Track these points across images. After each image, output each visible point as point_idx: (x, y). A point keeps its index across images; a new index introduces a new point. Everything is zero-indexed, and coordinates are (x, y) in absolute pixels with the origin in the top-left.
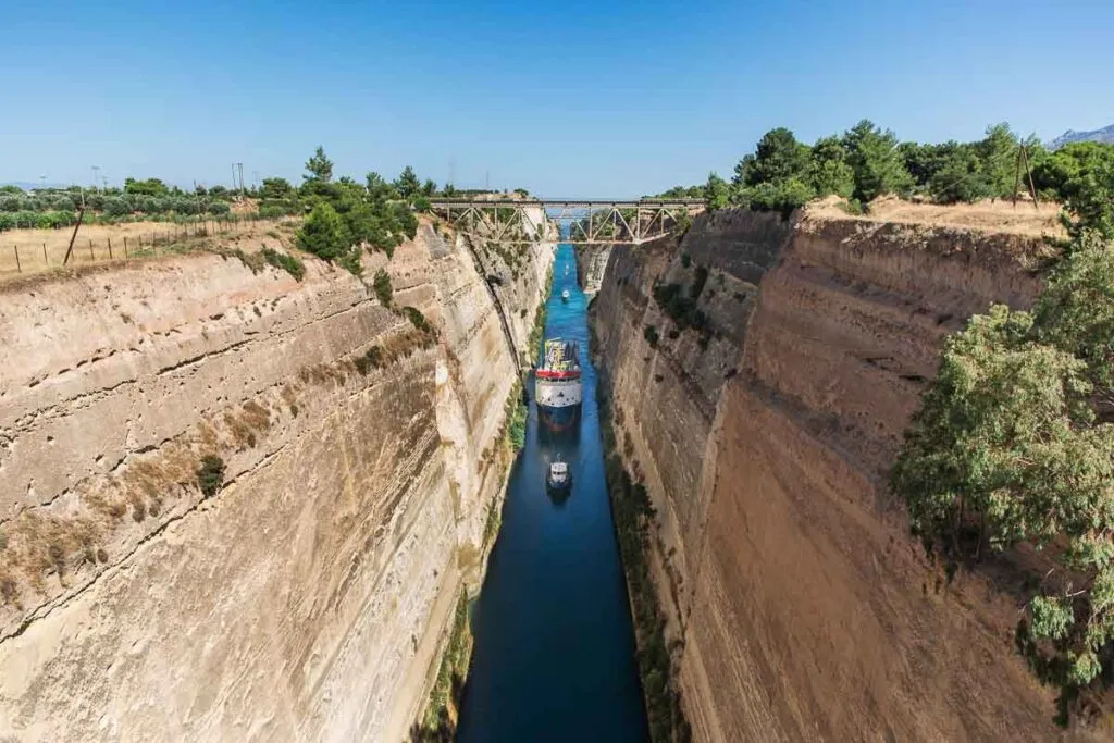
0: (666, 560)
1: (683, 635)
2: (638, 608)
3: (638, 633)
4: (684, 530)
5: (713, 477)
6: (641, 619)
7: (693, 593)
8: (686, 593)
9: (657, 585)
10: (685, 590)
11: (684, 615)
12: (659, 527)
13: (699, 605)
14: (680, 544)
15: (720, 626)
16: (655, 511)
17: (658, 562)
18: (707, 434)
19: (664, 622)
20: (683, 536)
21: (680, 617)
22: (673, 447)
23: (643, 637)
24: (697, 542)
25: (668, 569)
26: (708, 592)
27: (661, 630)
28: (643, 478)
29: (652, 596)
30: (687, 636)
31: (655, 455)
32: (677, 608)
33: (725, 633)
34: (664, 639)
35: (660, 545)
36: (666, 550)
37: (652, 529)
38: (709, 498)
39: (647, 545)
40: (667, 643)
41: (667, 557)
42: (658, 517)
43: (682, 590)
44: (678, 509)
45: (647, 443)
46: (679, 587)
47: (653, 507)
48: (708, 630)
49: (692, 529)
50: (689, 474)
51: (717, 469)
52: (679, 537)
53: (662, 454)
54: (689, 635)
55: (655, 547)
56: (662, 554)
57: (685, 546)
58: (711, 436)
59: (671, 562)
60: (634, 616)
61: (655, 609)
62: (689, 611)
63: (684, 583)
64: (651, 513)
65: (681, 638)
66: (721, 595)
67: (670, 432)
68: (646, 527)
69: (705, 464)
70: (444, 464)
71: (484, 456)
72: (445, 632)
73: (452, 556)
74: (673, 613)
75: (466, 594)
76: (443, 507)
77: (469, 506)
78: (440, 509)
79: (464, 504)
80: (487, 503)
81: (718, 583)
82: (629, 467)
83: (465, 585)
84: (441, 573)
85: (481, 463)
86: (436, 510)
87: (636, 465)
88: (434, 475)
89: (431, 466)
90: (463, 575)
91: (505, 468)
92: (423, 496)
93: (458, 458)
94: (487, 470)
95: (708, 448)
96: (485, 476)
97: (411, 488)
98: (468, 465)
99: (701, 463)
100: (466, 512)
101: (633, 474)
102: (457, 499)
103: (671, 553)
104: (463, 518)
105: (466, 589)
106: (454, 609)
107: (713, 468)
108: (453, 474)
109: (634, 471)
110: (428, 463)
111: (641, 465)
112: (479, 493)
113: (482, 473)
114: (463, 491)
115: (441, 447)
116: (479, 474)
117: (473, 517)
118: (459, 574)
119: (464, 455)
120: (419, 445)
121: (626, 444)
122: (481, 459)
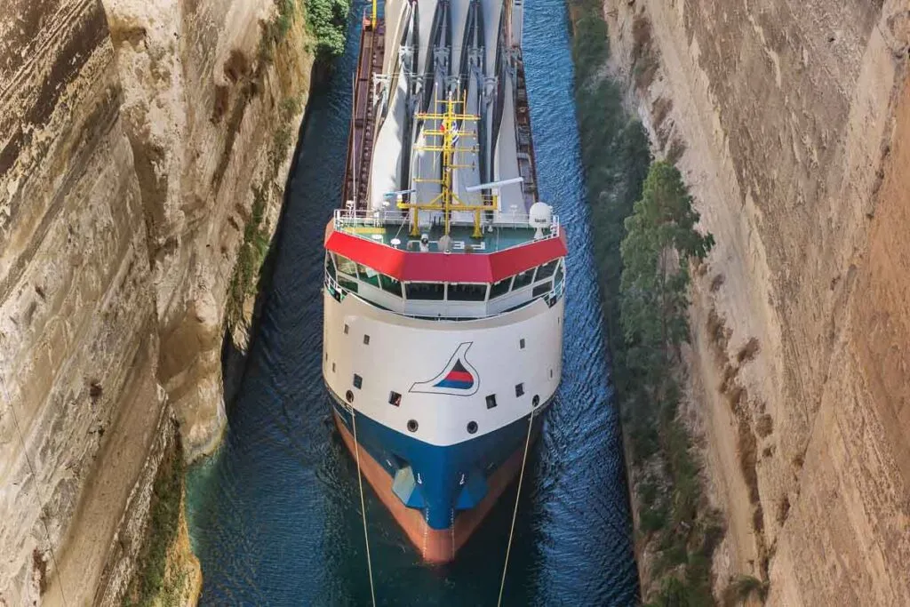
0: (731, 373)
1: (765, 565)
2: (649, 495)
3: (646, 559)
4: (787, 290)
5: (876, 154)
6: (653, 524)
7: (799, 461)
8: (782, 461)
9: (701, 440)
10: (778, 453)
11: (769, 519)
12: (717, 283)
13: (811, 490)
14: (772, 334)
15: (864, 548)
16: (710, 240)
17: (712, 377)
18: (868, 29)
19: (716, 535)
20: (782, 309)
21: (758, 522)
22: (769, 62)
23: (657, 573)
24: (818, 328)
25: (736, 399)
26: (837, 454)
27: (707, 553)
28: (677, 151)
29: (685, 470)
30: (775, 569)
31: (717, 86)
32: (754, 497)
33: (875, 564)
34: (711, 578)
35: (717, 331)
36: (733, 348)
37: (699, 285)
38: (859, 208)
39: (683, 332)
40: (719, 587)
41: (734, 362)
42: (715, 257)
43: (768, 453)
44: (772, 235)
45: (696, 50)
46: (762, 444)
47: (700, 227)
48: (832, 558)
49: (806, 288)
50: (808, 140)
51: (887, 129)
52: (770, 313)
53: (735, 82)
54: (780, 569)
55: (703, 336)
56: (721, 356)
57: (786, 336)
58: (877, 39)
59: (743, 378)
60: (637, 518)
61: (694, 503)
62: (785, 505)
63: (775, 437)
64: (698, 246)
65: (757, 575)
66: (873, 466)
67: (763, 20)
68: (681, 282)
69: (857, 116)
70: (117, 92)
71: (230, 72)
72: (123, 544)
73: (143, 348)
74: (742, 511)
75: (179, 447)
76: (117, 210)
77: (188, 213)
78: (106, 219)
79: (173, 206)
80: (239, 208)
81: (868, 436)
82: (645, 116)
83: (177, 424)
84: (111, 389)
85: (221, 94)
86: (93, 223)
87: (662, 109)
88: (91, 123)
89: (81, 92)
90: (175, 396)
91: (290, 111)
92: (59, 181)
93: (156, 76)
94: (239, 114)
95: (867, 69)
96: (234, 127)
97: (24, 157)
98: (186, 98)
99: (844, 109)
100: (178, 232)
101: (653, 137)
102: (154, 192)
103: (746, 354)
104: (171, 244)
105: (178, 437)
106: (148, 488)
107: (878, 125)
108: (141, 121)
109: (655, 127)
110: (70, 89)
111: (676, 109)
112: (218, 177)
113: (226, 118)
114: (171, 168)
115: (109, 44)
116: (215, 120)
117: (200, 245)
118: (161, 394)
119: (176, 71)
120: (44, 34)
121: (638, 51)
122: (221, 78)
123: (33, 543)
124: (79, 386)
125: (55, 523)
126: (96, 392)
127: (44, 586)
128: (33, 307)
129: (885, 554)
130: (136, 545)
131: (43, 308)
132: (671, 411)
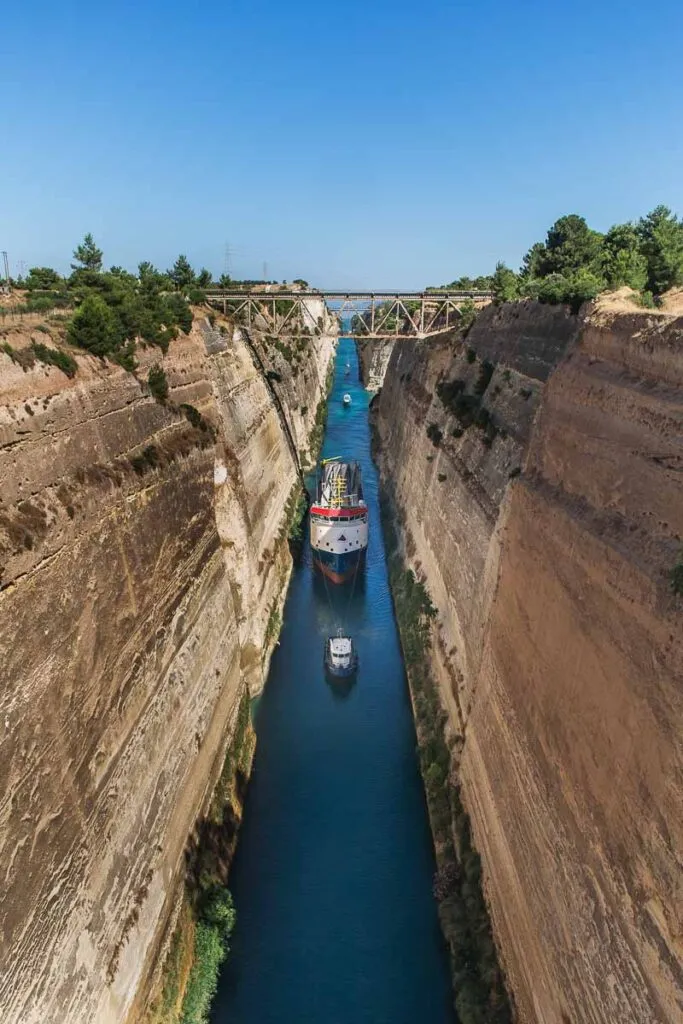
0: (447, 659)
1: (463, 730)
2: (419, 705)
3: (419, 730)
4: (466, 629)
5: (495, 577)
6: (422, 715)
7: (474, 691)
8: (468, 691)
9: (438, 684)
10: (466, 689)
11: (464, 713)
12: (441, 626)
13: (479, 702)
14: (461, 645)
15: (499, 722)
16: (437, 611)
17: (438, 661)
18: (490, 534)
19: (445, 720)
20: (464, 636)
21: (460, 714)
22: (455, 548)
23: (423, 735)
24: (478, 643)
25: (449, 668)
26: (488, 688)
27: (442, 727)
28: (424, 579)
29: (433, 694)
30: (467, 732)
31: (437, 556)
32: (458, 705)
33: (504, 728)
34: (443, 735)
35: (442, 644)
36: (448, 650)
37: (433, 629)
38: (490, 597)
39: (429, 645)
40: (447, 739)
41: (448, 655)
42: (439, 617)
43: (462, 688)
44: (460, 609)
45: (429, 543)
46: (460, 685)
47: (433, 606)
48: (488, 727)
49: (473, 628)
50: (471, 575)
51: (499, 570)
52: (460, 637)
53: (443, 555)
54: (469, 732)
55: (436, 646)
56: (443, 653)
57: (466, 644)
58: (493, 537)
59: (452, 661)
60: (415, 713)
61: (437, 705)
62: (469, 708)
63: (465, 682)
64: (432, 613)
65: (461, 734)
66: (501, 693)
67: (452, 532)
68: (427, 626)
69: (488, 565)
70: (224, 565)
71: (264, 557)
72: (228, 730)
73: (234, 656)
74: (454, 710)
75: (248, 693)
76: (225, 607)
77: (250, 607)
79: (245, 605)
80: (268, 605)
81: (499, 681)
82: (412, 567)
83: (247, 684)
84: (223, 672)
85: (261, 564)
87: (418, 565)
88: (215, 576)
89: (211, 566)
90: (246, 674)
91: (286, 569)
92: (204, 598)
93: (238, 559)
94: (268, 571)
95: (490, 548)
96: (266, 576)
97: (191, 589)
98: (249, 566)
99: (483, 563)
100: (247, 614)
101: (415, 574)
102: (238, 600)
103: (452, 652)
104: (244, 619)
105: (248, 689)
106: (237, 708)
107: (495, 568)
108: (233, 575)
109: (416, 571)
110: (208, 564)
111: (423, 564)
112: (260, 593)
113: (263, 573)
114: (244, 591)
115: (221, 548)
116: (259, 573)
117: (254, 619)
118: (241, 673)
119: (245, 557)
120: (198, 546)
121: (408, 544)
122: (261, 559)
123: (195, 731)
124: (212, 673)
125: (203, 722)
126: (218, 673)
127: (200, 747)
128: (195, 643)
129: (508, 724)
130: (233, 730)
131: (198, 643)
132: (427, 673)
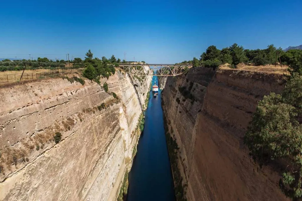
0: (182, 162)
1: (187, 183)
2: (175, 175)
3: (175, 182)
5: (195, 139)
6: (175, 178)
7: (190, 171)
9: (180, 169)
10: (188, 170)
12: (180, 153)
13: (191, 174)
15: (197, 180)
17: (180, 163)
18: (193, 127)
19: (182, 179)
20: (187, 155)
21: (186, 178)
22: (184, 131)
23: (176, 183)
24: (191, 157)
25: (183, 165)
26: (194, 170)
27: (181, 181)
28: (176, 139)
29: (179, 172)
31: (179, 133)
32: (185, 175)
33: (199, 182)
35: (181, 158)
37: (178, 153)
38: (194, 144)
39: (177, 158)
40: (183, 185)
41: (182, 161)
42: (180, 150)
43: (187, 170)
44: (185, 148)
45: (177, 130)
46: (186, 170)
47: (178, 147)
48: (194, 182)
49: (189, 153)
50: (188, 138)
51: (196, 137)
53: (181, 133)
54: (189, 183)
55: (179, 158)
56: (181, 160)
57: (187, 157)
59: (184, 163)
60: (174, 178)
61: (179, 175)
62: (189, 176)
63: (187, 169)
64: (178, 149)
65: (186, 184)
66: (197, 172)
67: (183, 127)
68: (177, 153)
69: (193, 136)
70: (121, 135)
71: (132, 133)
72: (121, 182)
73: (124, 160)
74: (185, 176)
75: (127, 171)
76: (121, 147)
77: (128, 147)
78: (120, 147)
79: (127, 146)
80: (133, 146)
81: (197, 168)
82: (172, 136)
83: (127, 169)
84: (120, 165)
85: (132, 135)
86: (119, 148)
87: (174, 135)
88: (119, 138)
89: (118, 136)
90: (127, 166)
91: (138, 136)
92: (116, 144)
93: (125, 133)
94: (133, 137)
95: (194, 131)
96: (133, 138)
97: (112, 142)
98: (128, 135)
99: (192, 135)
100: (127, 148)
101: (173, 138)
102: (125, 145)
103: (184, 160)
104: (127, 150)
105: (127, 170)
106: (124, 175)
107: (195, 137)
108: (124, 138)
109: (173, 137)
110: (117, 135)
111: (175, 136)
112: (131, 143)
113: (132, 138)
114: (127, 142)
115: (121, 130)
116: (131, 138)
117: (129, 150)
118: (125, 165)
119: (127, 133)
120: (115, 130)
121: (171, 130)
122: (131, 133)
123: (112, 182)
124: (117, 165)
125: (114, 179)
126: (119, 165)
127: (113, 187)
128: (113, 157)
129: (200, 181)
130: (123, 182)
131: (114, 157)
132: (177, 166)
